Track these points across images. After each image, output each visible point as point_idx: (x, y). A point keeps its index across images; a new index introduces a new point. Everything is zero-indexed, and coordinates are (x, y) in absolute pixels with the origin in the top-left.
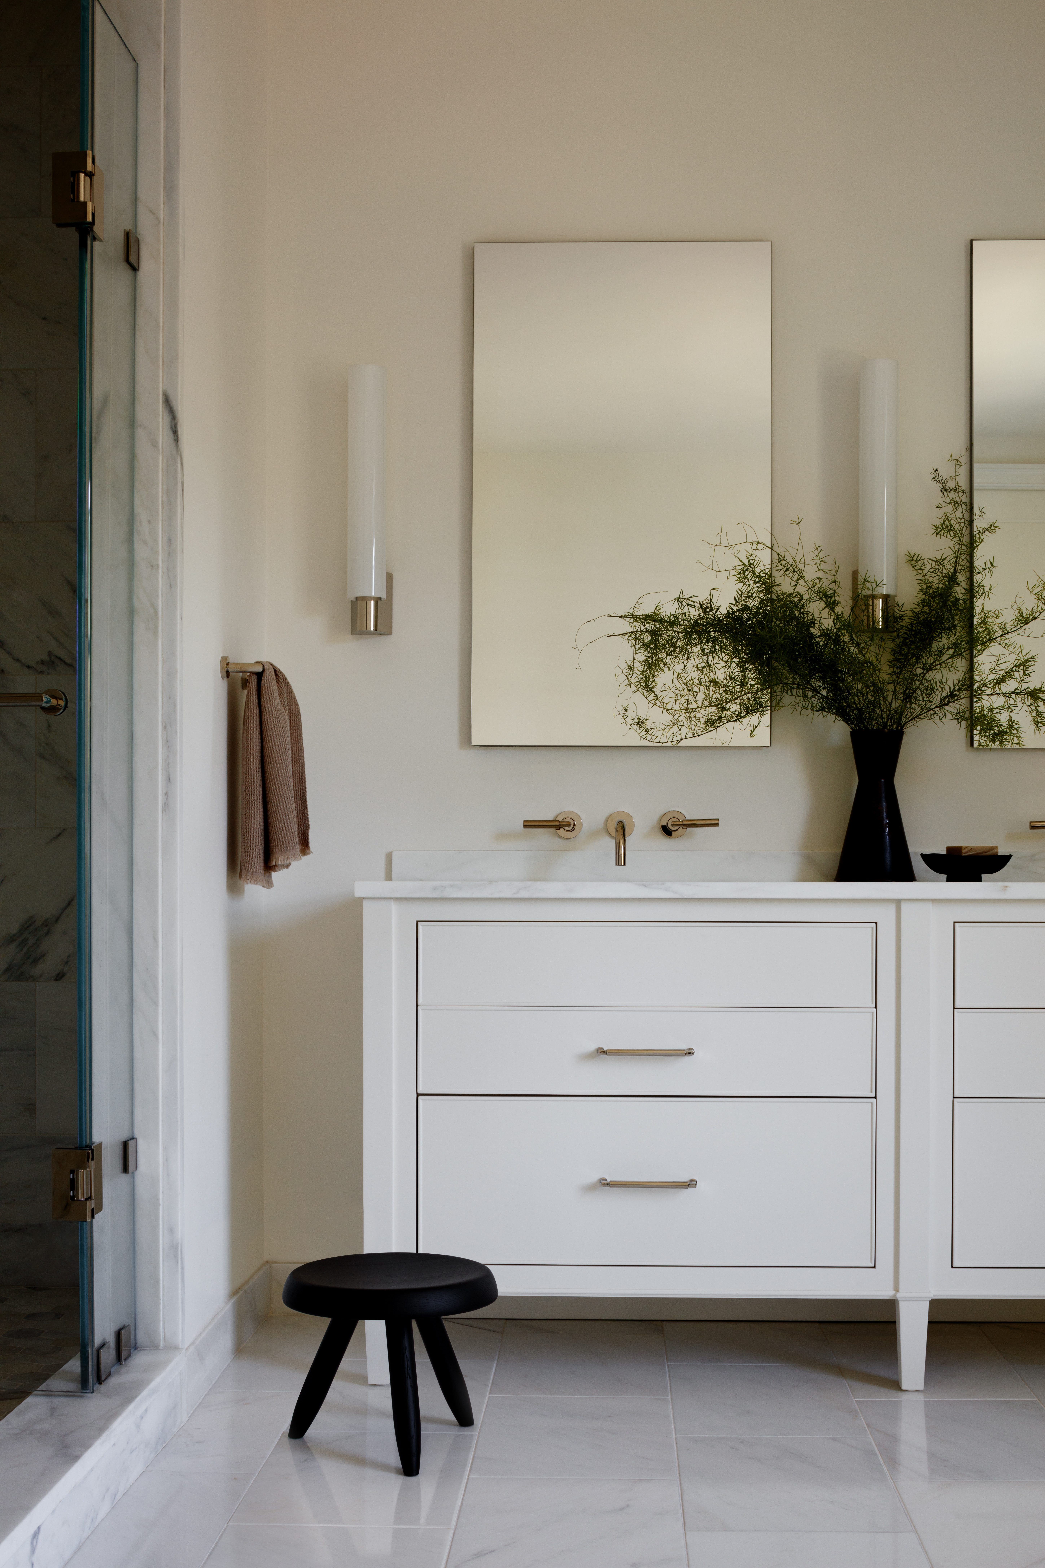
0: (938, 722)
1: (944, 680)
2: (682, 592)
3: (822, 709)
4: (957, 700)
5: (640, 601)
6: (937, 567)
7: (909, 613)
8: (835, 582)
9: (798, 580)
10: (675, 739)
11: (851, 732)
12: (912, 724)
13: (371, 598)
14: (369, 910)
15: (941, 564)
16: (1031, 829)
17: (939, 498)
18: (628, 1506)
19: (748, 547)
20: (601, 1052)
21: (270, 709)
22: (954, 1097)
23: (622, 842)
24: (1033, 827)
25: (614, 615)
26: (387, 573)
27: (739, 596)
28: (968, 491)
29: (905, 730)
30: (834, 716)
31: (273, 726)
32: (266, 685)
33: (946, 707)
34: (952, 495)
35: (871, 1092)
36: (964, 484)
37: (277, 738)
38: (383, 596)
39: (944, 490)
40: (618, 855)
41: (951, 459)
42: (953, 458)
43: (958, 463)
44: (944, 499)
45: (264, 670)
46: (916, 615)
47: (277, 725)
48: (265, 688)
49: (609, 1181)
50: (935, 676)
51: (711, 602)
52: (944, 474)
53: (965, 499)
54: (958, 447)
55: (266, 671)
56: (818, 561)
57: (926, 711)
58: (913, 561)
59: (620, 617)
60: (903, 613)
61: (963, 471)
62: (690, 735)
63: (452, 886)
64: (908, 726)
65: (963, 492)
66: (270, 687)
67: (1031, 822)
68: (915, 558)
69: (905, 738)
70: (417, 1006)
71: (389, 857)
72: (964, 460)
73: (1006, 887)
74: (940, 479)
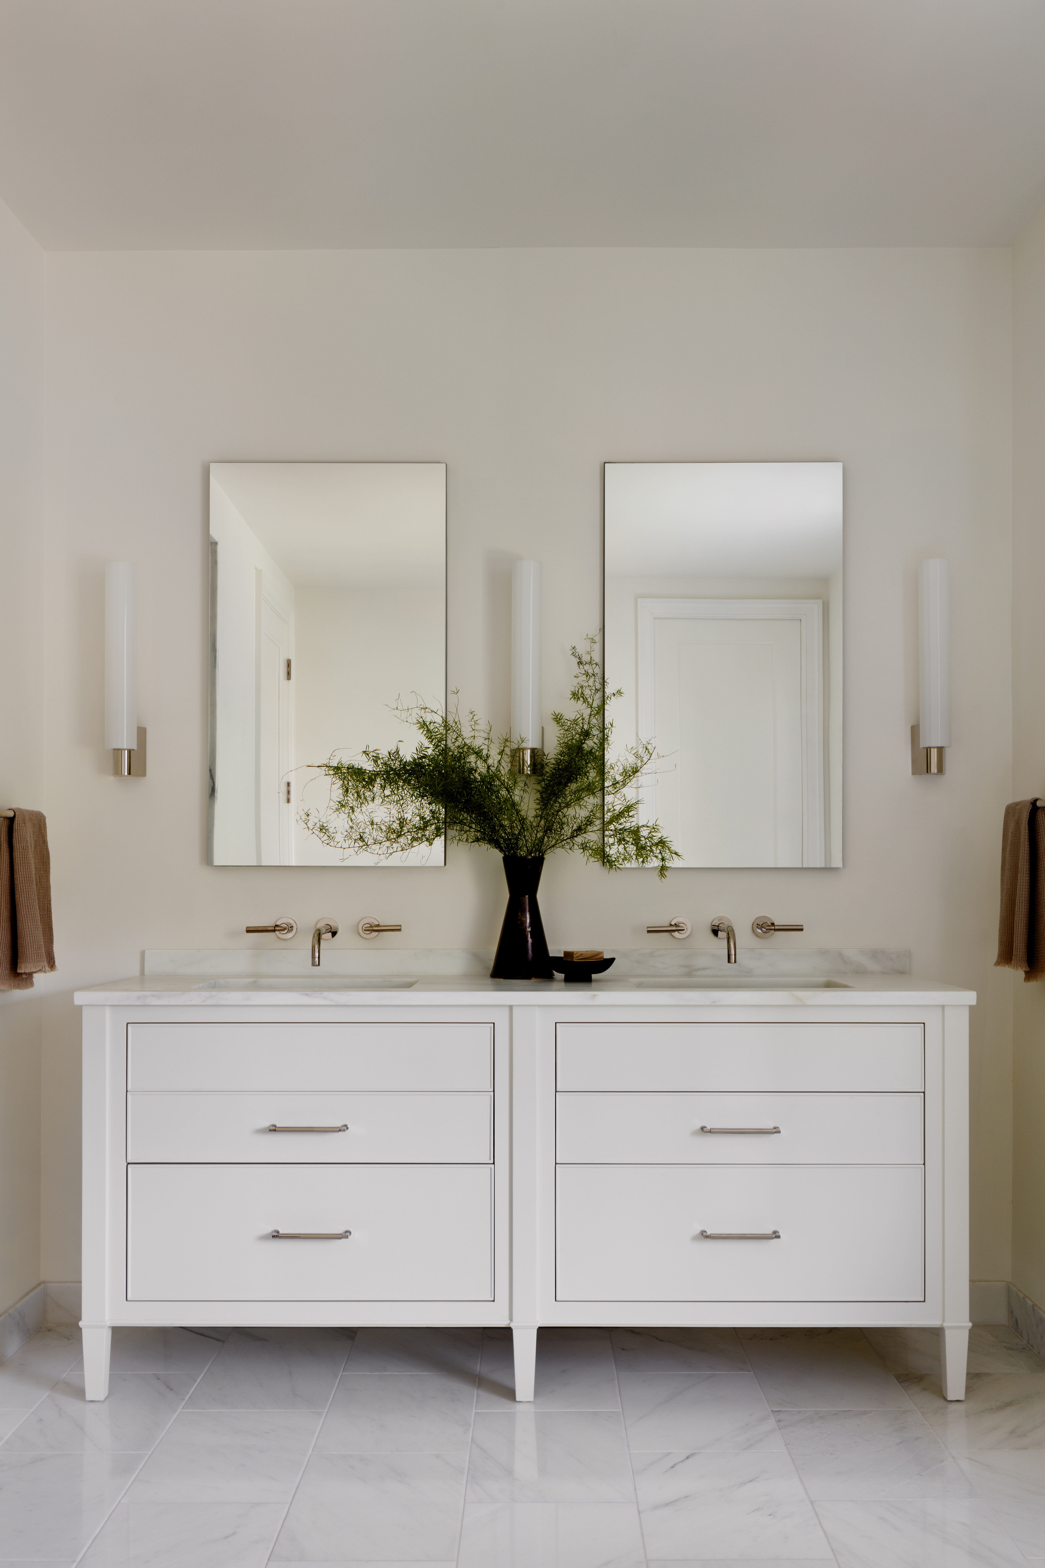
0: (569, 851)
1: (577, 816)
2: (368, 746)
3: (477, 840)
4: (584, 833)
5: (334, 754)
6: (571, 726)
7: (553, 761)
8: (489, 739)
9: (457, 738)
10: (389, 852)
11: (503, 857)
12: (550, 851)
13: (125, 750)
14: (86, 1015)
15: (574, 724)
16: (648, 933)
17: (576, 670)
18: (234, 1533)
19: (417, 710)
20: (274, 1129)
21: (18, 847)
22: (556, 1163)
23: (317, 947)
24: (649, 932)
25: (312, 765)
26: (139, 728)
27: (420, 747)
28: (600, 664)
29: (544, 856)
30: (486, 845)
31: (19, 861)
32: (16, 828)
33: (575, 838)
34: (587, 667)
35: (490, 1159)
36: (597, 658)
37: (21, 872)
38: (135, 747)
39: (580, 663)
40: (313, 957)
41: (587, 638)
42: (589, 637)
43: (593, 641)
44: (579, 671)
45: (15, 815)
46: (558, 762)
47: (23, 861)
48: (16, 831)
49: (281, 1232)
50: (570, 812)
51: (397, 752)
52: (581, 650)
53: (597, 670)
54: (593, 629)
55: (16, 816)
56: (473, 723)
57: (559, 842)
58: (558, 719)
59: (318, 767)
60: (548, 761)
61: (597, 647)
62: (400, 849)
63: (153, 996)
64: (546, 853)
65: (596, 664)
66: (20, 830)
67: (648, 927)
68: (558, 717)
69: (545, 862)
70: (127, 1091)
71: (143, 955)
72: (598, 639)
73: (595, 995)
74: (577, 654)
